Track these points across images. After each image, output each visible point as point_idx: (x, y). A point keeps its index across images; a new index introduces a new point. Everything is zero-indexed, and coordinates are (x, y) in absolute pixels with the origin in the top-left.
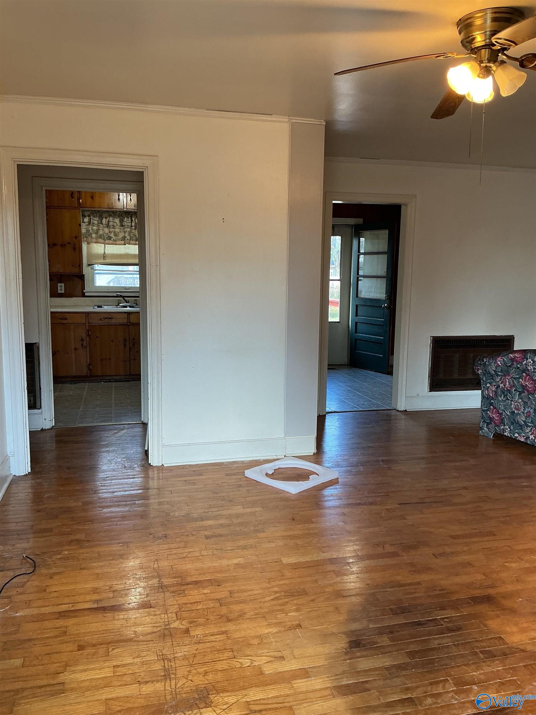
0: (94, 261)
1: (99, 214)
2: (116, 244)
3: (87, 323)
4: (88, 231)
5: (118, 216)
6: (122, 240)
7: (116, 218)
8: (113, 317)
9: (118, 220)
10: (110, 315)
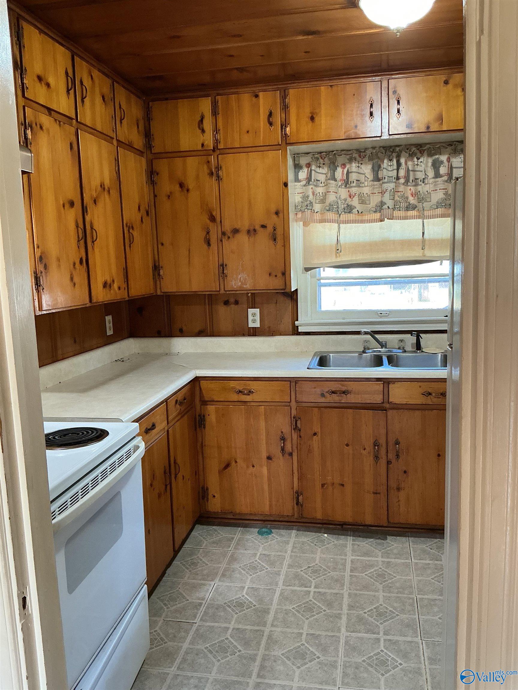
0: (315, 262)
1: (330, 159)
2: (362, 222)
3: (293, 404)
4: (305, 197)
5: (369, 160)
6: (375, 212)
7: (366, 163)
8: (349, 389)
9: (370, 167)
10: (343, 385)
